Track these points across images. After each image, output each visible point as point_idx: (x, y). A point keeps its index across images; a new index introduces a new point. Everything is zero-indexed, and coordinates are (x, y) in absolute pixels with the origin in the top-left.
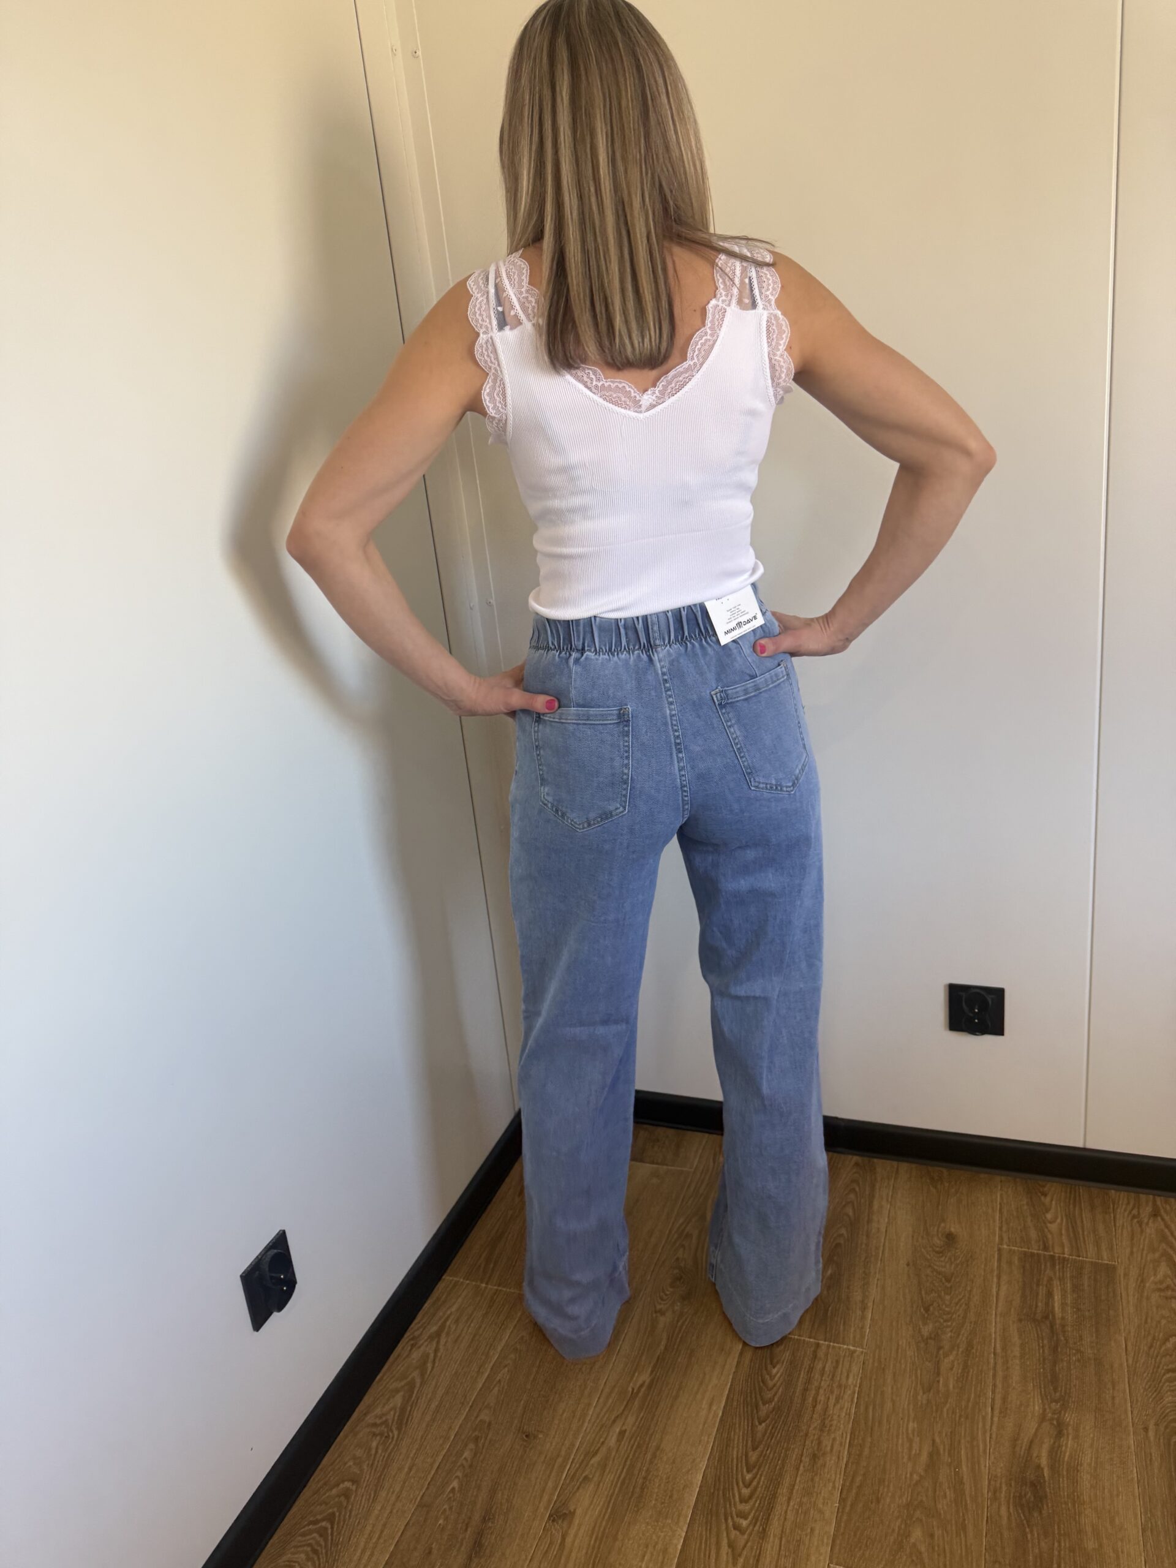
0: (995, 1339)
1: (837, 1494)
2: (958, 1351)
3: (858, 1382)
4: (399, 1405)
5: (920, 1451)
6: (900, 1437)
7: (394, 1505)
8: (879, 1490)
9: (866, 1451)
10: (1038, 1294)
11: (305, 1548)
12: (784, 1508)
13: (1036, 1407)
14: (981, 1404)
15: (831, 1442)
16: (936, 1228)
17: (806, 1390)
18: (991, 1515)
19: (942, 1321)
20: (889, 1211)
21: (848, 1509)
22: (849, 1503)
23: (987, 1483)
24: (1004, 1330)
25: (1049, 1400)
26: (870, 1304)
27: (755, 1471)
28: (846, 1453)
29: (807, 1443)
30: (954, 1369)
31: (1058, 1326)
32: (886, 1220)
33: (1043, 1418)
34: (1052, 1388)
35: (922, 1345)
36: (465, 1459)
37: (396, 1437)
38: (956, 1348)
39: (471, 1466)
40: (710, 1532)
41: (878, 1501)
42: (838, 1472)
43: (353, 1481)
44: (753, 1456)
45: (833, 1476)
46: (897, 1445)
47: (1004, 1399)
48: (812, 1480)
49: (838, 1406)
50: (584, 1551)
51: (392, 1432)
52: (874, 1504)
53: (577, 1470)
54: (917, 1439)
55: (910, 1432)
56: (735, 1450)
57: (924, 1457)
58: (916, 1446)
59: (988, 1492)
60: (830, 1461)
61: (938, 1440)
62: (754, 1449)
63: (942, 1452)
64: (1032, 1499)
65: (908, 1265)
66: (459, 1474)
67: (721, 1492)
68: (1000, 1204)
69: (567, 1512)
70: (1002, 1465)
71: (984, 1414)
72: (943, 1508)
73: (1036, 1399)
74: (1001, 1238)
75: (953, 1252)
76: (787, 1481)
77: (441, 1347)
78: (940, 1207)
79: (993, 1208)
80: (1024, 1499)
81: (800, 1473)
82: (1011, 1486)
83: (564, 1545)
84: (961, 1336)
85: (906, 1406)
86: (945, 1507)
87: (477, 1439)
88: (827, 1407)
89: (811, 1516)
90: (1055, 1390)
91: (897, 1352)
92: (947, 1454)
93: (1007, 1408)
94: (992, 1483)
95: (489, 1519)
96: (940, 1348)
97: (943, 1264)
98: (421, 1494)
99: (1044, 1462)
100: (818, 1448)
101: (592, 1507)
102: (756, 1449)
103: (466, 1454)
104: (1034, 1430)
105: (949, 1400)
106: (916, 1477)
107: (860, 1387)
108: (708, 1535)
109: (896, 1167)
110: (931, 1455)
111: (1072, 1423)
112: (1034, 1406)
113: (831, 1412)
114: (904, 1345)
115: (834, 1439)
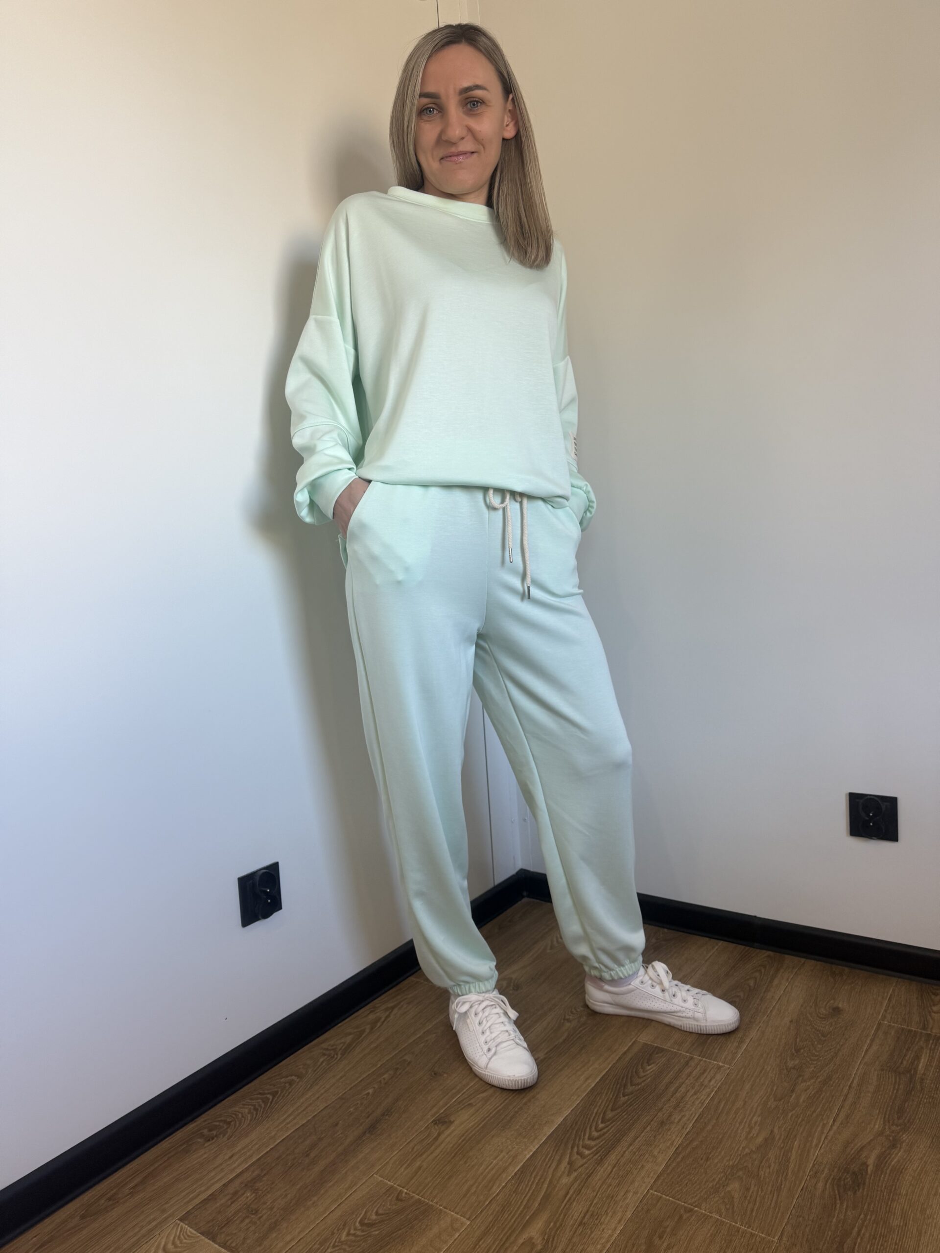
0: (854, 1078)
1: (673, 1149)
2: (817, 1079)
3: (719, 1084)
4: (348, 1042)
5: (757, 1135)
6: (743, 1124)
7: (322, 1094)
8: (710, 1153)
9: (709, 1127)
10: (905, 1055)
11: (250, 1106)
12: (624, 1149)
13: (877, 1127)
14: (825, 1116)
15: (680, 1117)
16: (825, 1004)
17: (671, 1083)
18: (807, 1187)
19: (809, 1060)
20: (787, 987)
21: (678, 1160)
22: (681, 1156)
23: (811, 1165)
24: (864, 1073)
25: (891, 1124)
26: (748, 1041)
27: (609, 1123)
28: (691, 1125)
29: (659, 1114)
30: (808, 1091)
31: (917, 1078)
32: (782, 992)
33: (881, 1133)
34: (896, 1116)
35: (785, 1071)
36: (384, 1079)
37: (339, 1058)
38: (815, 1078)
39: (386, 1083)
40: (556, 1153)
41: (707, 1159)
42: (680, 1135)
43: (298, 1077)
44: (610, 1115)
45: (674, 1138)
46: (738, 1128)
47: (848, 1117)
48: (655, 1137)
49: (695, 1097)
50: (452, 1145)
51: (337, 1055)
52: (703, 1161)
53: (464, 1099)
54: (757, 1128)
55: (753, 1122)
56: (597, 1108)
57: (760, 1140)
58: (754, 1132)
59: (810, 1172)
60: (675, 1128)
61: (776, 1130)
62: (612, 1110)
63: (777, 1139)
64: (851, 1183)
65: (791, 1022)
66: (376, 1086)
67: (575, 1132)
68: (891, 995)
69: (447, 1121)
70: (830, 1156)
71: (825, 1122)
72: (764, 1174)
73: (878, 1121)
74: (884, 1018)
75: (835, 1020)
76: (632, 1134)
77: (392, 1017)
78: (834, 990)
79: (883, 998)
80: (842, 1182)
81: (646, 1131)
82: (833, 1171)
83: (437, 1140)
84: (822, 1072)
85: (755, 1106)
86: (767, 1174)
87: (397, 1069)
88: (686, 1095)
89: (646, 1157)
90: (899, 1119)
91: (761, 1072)
92: (781, 1141)
93: (849, 1122)
94: (816, 1166)
95: (387, 1115)
96: (800, 1076)
97: (823, 1026)
98: (343, 1092)
99: (871, 1161)
100: (667, 1119)
101: (468, 1121)
102: (616, 1109)
103: (386, 1076)
104: (869, 1140)
105: (796, 1109)
106: (747, 1150)
107: (718, 1088)
108: (554, 1153)
109: (803, 962)
110: (766, 1140)
111: (907, 1141)
112: (875, 1125)
113: (687, 1099)
114: (768, 1070)
115: (684, 1116)
